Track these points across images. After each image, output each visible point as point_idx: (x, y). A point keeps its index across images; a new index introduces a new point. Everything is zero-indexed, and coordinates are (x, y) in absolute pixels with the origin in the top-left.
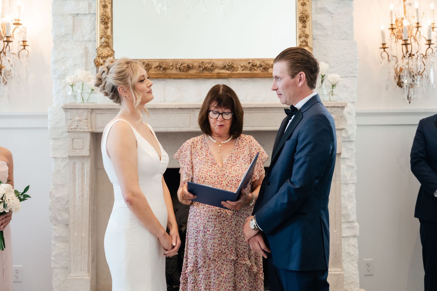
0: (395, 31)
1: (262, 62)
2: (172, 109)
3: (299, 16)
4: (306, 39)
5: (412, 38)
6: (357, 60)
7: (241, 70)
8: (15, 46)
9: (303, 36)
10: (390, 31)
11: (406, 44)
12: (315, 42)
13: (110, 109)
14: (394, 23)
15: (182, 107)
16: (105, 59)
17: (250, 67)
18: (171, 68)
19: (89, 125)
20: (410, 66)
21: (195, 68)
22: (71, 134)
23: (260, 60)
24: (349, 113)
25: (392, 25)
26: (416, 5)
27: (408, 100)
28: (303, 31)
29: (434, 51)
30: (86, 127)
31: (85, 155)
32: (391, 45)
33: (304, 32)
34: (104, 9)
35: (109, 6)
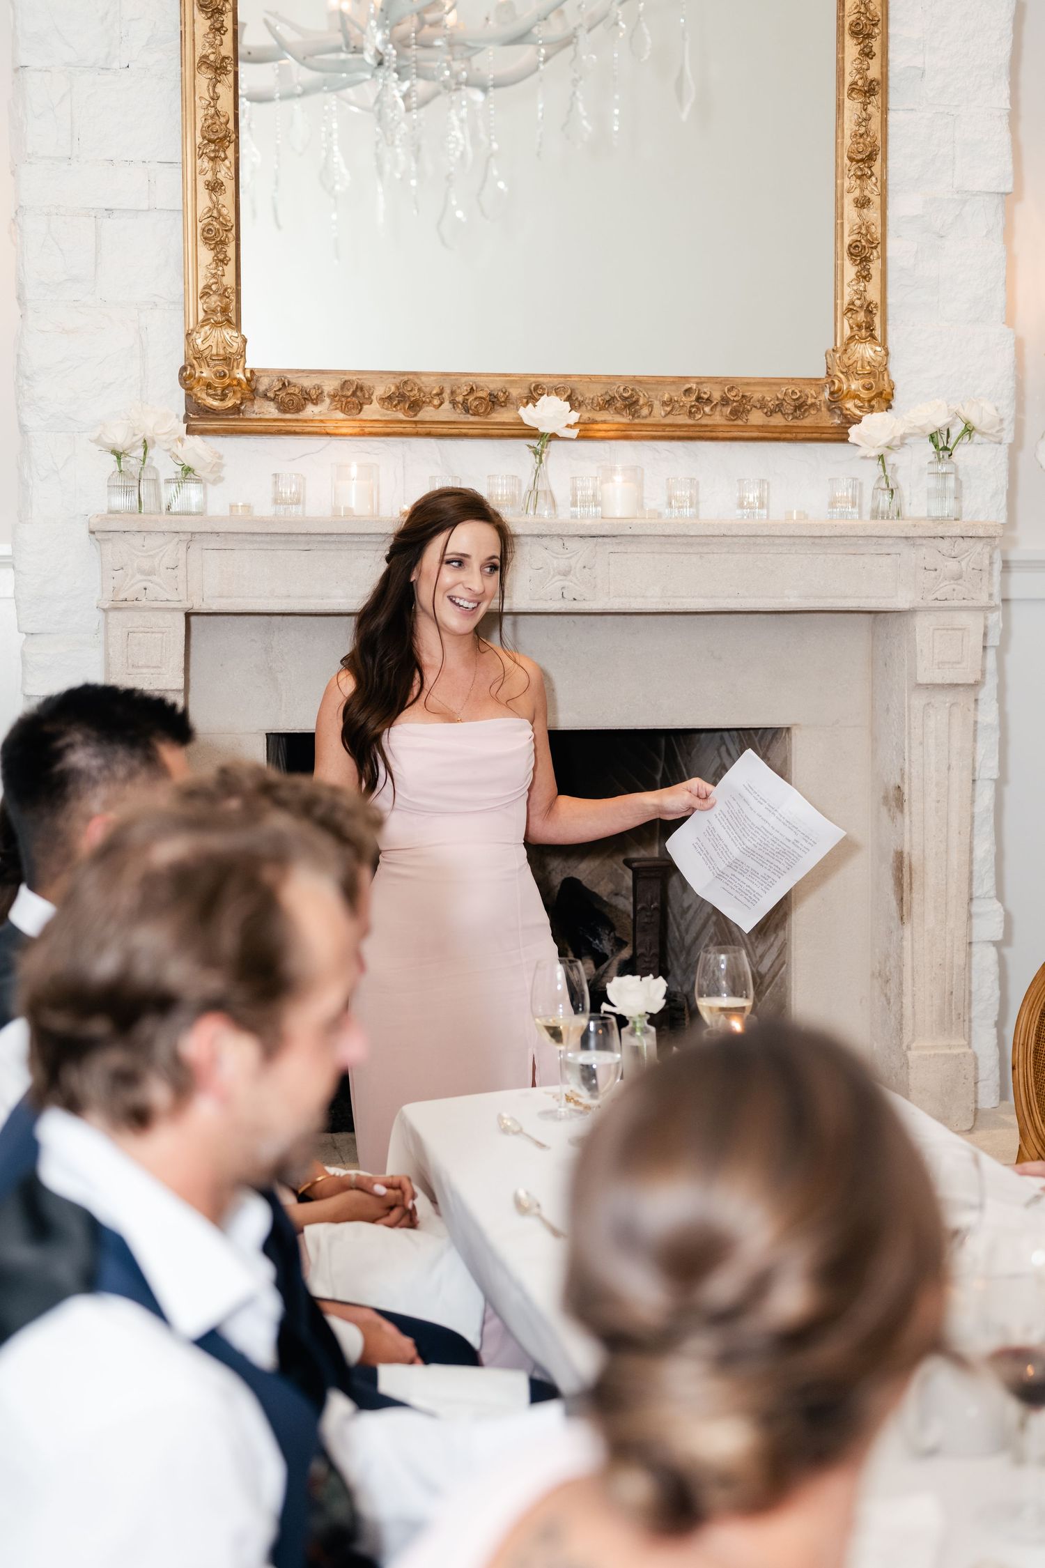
1: (729, 390)
3: (848, 240)
4: (868, 318)
7: (663, 413)
9: (861, 307)
12: (891, 327)
16: (218, 368)
17: (693, 403)
18: (436, 400)
19: (182, 588)
21: (513, 403)
23: (721, 383)
28: (859, 291)
30: (169, 591)
31: (168, 687)
33: (862, 294)
34: (214, 198)
35: (229, 185)
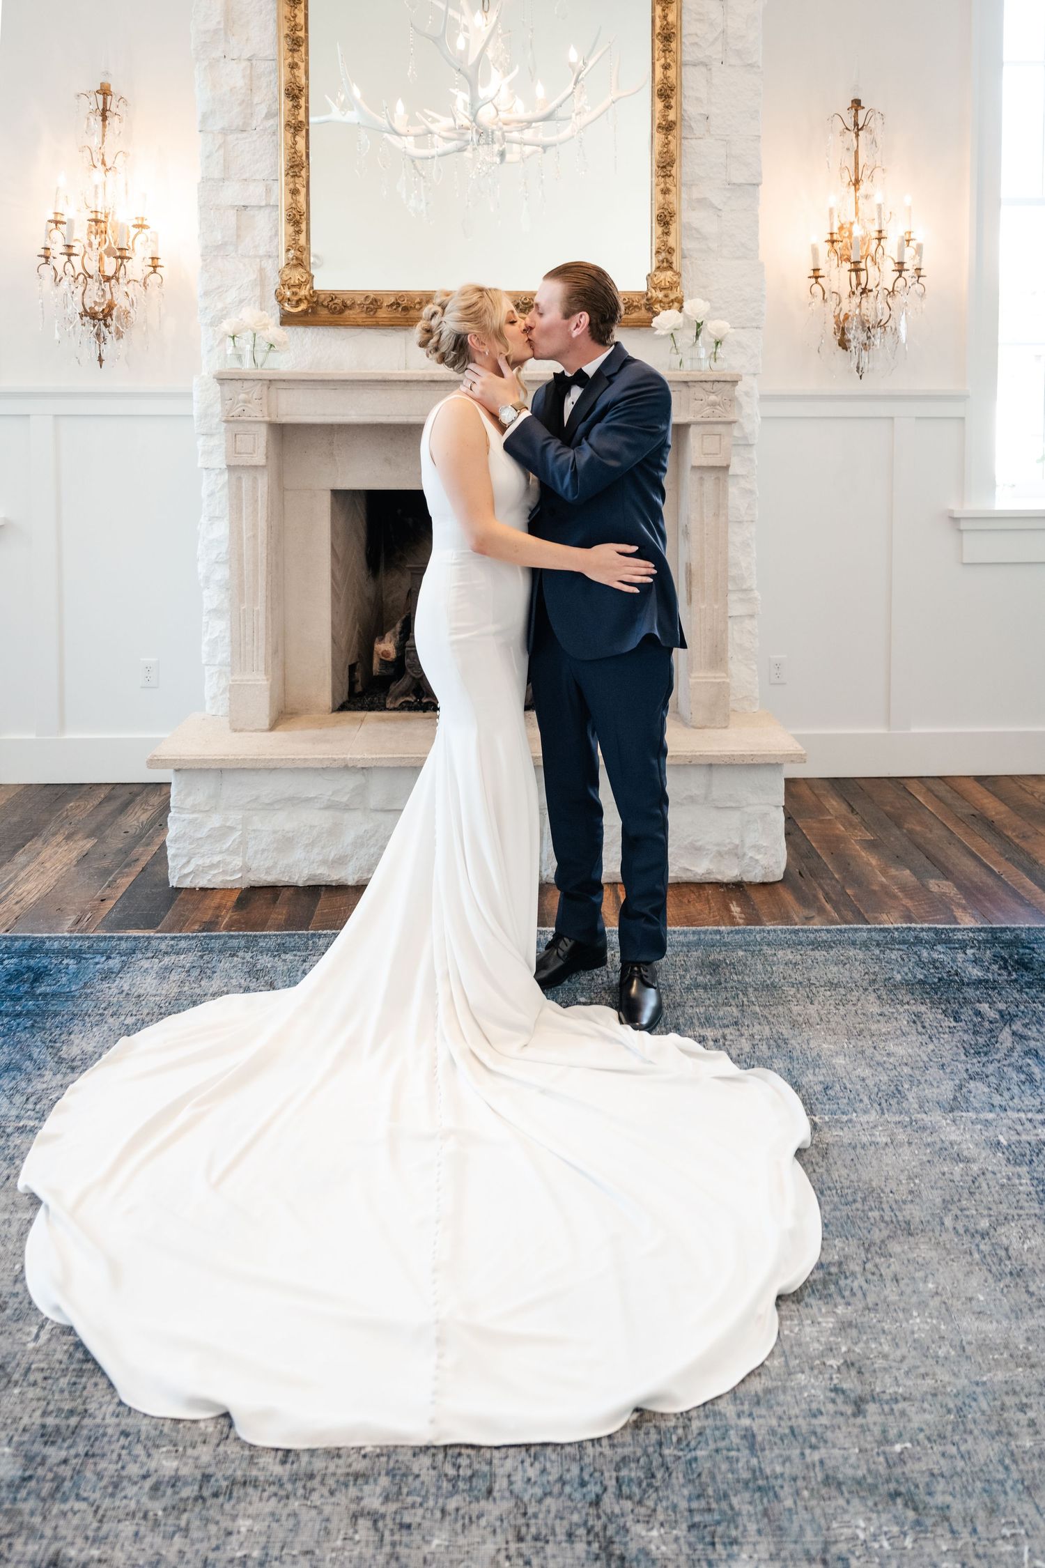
0: (837, 246)
2: (418, 382)
3: (657, 212)
4: (669, 257)
5: (869, 258)
6: (763, 296)
8: (136, 267)
9: (665, 250)
10: (828, 246)
11: (857, 271)
12: (687, 262)
13: (304, 381)
14: (835, 230)
15: (436, 378)
16: (294, 290)
18: (417, 306)
19: (265, 410)
20: (864, 311)
22: (231, 425)
24: (747, 394)
25: (831, 234)
26: (878, 198)
27: (858, 371)
28: (663, 241)
29: (909, 284)
30: (257, 412)
31: (258, 464)
32: (829, 272)
33: (665, 243)
34: (295, 198)
35: (303, 191)
